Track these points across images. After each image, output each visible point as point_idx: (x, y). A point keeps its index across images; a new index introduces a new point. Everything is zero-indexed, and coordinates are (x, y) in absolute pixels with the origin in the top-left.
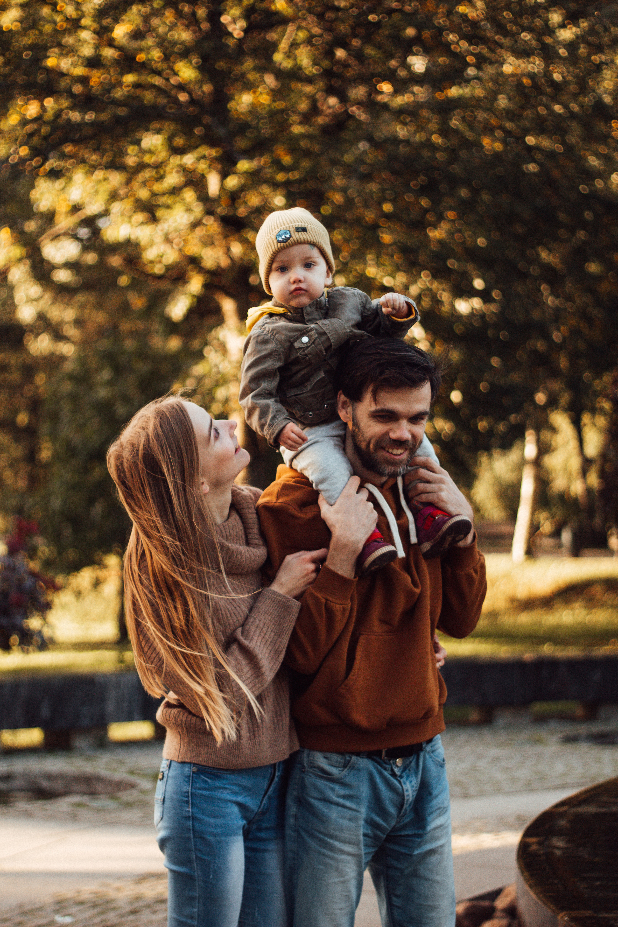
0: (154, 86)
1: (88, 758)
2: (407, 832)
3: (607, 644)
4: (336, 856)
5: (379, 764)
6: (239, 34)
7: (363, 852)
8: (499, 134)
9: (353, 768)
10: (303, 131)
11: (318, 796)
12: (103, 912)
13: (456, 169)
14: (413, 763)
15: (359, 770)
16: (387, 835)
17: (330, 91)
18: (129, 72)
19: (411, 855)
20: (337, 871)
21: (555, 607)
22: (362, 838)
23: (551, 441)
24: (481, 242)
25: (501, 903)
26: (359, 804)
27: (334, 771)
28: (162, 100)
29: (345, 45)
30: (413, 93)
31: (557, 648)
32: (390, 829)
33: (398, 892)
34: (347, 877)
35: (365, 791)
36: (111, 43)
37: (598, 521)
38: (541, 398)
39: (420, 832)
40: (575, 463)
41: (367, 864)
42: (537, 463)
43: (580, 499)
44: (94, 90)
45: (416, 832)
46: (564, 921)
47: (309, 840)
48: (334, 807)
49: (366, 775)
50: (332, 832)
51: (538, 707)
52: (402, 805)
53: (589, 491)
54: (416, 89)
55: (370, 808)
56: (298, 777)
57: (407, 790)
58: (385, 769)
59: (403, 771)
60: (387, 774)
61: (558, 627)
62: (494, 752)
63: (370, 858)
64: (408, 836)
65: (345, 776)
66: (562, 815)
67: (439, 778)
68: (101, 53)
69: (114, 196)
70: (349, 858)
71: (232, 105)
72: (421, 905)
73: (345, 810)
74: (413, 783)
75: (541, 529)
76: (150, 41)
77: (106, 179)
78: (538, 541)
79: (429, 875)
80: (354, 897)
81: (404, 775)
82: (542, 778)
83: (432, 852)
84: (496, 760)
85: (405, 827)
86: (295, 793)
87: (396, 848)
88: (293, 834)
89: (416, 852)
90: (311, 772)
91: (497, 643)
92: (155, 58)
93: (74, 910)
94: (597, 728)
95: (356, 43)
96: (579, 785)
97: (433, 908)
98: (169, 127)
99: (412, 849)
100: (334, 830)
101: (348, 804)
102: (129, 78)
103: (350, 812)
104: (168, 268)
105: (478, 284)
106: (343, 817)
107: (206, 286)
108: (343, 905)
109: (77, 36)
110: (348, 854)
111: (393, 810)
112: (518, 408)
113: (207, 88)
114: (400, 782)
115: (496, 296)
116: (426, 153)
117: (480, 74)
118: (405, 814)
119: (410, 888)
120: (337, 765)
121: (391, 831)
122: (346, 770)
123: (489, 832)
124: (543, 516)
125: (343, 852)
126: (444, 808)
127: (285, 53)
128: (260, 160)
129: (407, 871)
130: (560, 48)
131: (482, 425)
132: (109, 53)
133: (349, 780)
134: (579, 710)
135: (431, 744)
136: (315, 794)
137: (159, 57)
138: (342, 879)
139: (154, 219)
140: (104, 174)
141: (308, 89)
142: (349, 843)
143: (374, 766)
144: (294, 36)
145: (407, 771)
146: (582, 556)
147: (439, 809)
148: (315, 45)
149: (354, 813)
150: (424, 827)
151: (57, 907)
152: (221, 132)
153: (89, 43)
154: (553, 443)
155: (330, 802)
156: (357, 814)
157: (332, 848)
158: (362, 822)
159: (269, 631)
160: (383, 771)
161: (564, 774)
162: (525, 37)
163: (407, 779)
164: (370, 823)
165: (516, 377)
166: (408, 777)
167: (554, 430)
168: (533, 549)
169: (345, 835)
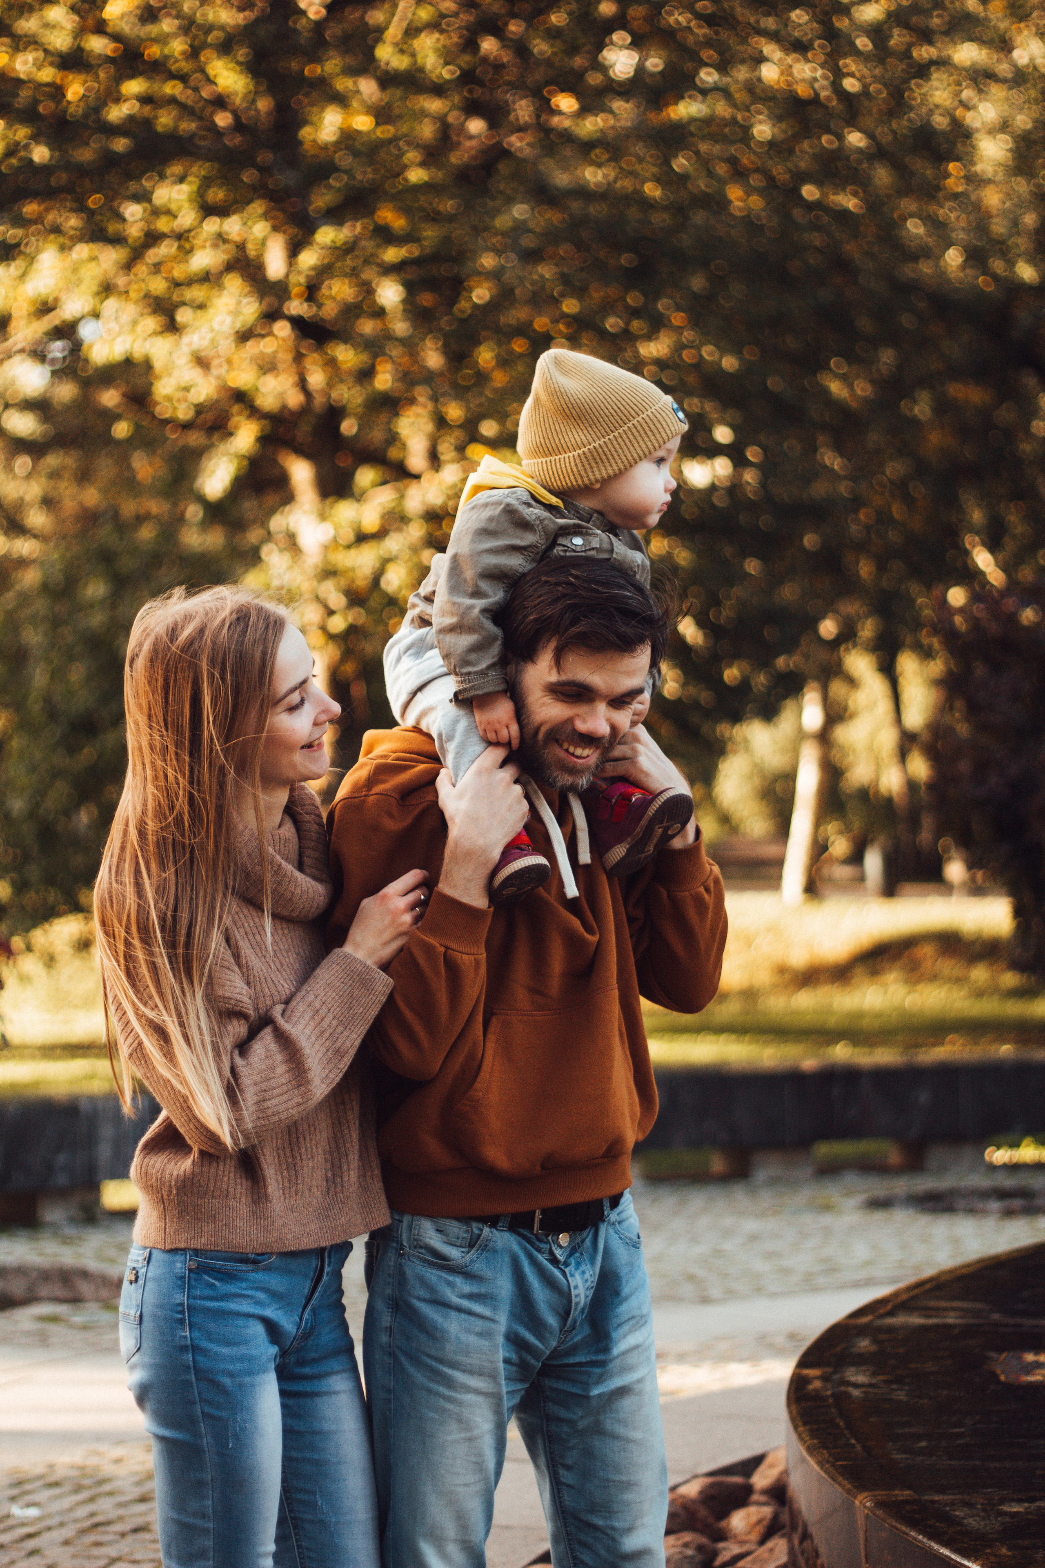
0: (173, 100)
1: (67, 1241)
2: (578, 1359)
3: (942, 1044)
4: (458, 1396)
5: (529, 1241)
6: (317, 13)
7: (504, 1390)
8: (755, 180)
9: (485, 1248)
10: (426, 178)
11: (428, 1296)
12: (92, 1499)
13: (686, 240)
14: (588, 1242)
15: (495, 1251)
16: (543, 1364)
17: (472, 109)
18: (132, 77)
19: (588, 1397)
20: (460, 1421)
21: (854, 981)
22: (501, 1365)
23: (846, 701)
24: (729, 363)
25: (761, 1479)
26: (495, 1309)
27: (454, 1253)
28: (188, 126)
29: (497, 30)
30: (611, 112)
31: (857, 1050)
32: (548, 1352)
33: (569, 1461)
34: (476, 1432)
35: (504, 1286)
36: (100, 28)
37: (925, 836)
38: (828, 628)
39: (601, 1357)
40: (888, 738)
41: (512, 1409)
42: (824, 737)
43: (896, 799)
44: (72, 109)
45: (594, 1358)
46: (865, 1507)
47: (411, 1370)
48: (453, 1314)
49: (507, 1259)
50: (451, 1356)
51: (824, 1150)
52: (568, 1313)
53: (912, 785)
54: (619, 105)
55: (514, 1316)
56: (392, 1264)
57: (576, 1287)
58: (539, 1250)
59: (571, 1255)
60: (542, 1259)
61: (860, 1015)
62: (751, 1225)
63: (516, 1400)
64: (580, 1364)
65: (472, 1261)
66: (863, 1331)
67: (631, 1264)
68: (83, 44)
69: (107, 289)
70: (480, 1399)
71: (306, 133)
72: (608, 1480)
73: (472, 1319)
74: (587, 1275)
75: (830, 849)
76: (167, 25)
77: (93, 259)
78: (825, 871)
79: (620, 1430)
80: (491, 1465)
81: (572, 1261)
82: (831, 1268)
83: (623, 1391)
84: (754, 1238)
85: (574, 1349)
86: (388, 1291)
87: (561, 1385)
88: (387, 1360)
89: (595, 1392)
90: (414, 1256)
91: (757, 1042)
92: (176, 54)
93: (43, 1496)
94: (924, 1184)
95: (515, 27)
96: (893, 1281)
97: (628, 1486)
98: (200, 169)
99: (587, 1386)
100: (455, 1352)
101: (477, 1308)
102: (134, 87)
103: (480, 1322)
104: (200, 409)
105: (723, 434)
106: (469, 1331)
107: (264, 440)
108: (470, 1479)
109: (42, 17)
110: (478, 1392)
111: (552, 1321)
112: (789, 646)
113: (264, 105)
114: (564, 1273)
115: (752, 456)
116: (633, 213)
117: (727, 80)
118: (573, 1327)
119: (589, 1454)
120: (459, 1243)
121: (551, 1356)
122: (474, 1250)
123: (741, 1360)
124: (831, 828)
125: (468, 1389)
126: (642, 1317)
127: (396, 44)
128: (354, 226)
129: (581, 1424)
130: (859, 36)
131: (731, 674)
132: (97, 44)
133: (479, 1267)
134: (894, 1155)
135: (617, 1210)
136: (422, 1293)
137: (183, 53)
138: (468, 1434)
139: (172, 327)
140: (91, 250)
141: (434, 105)
142: (480, 1374)
143: (520, 1244)
144: (410, 15)
145: (578, 1254)
146: (899, 895)
147: (633, 1318)
148: (447, 31)
149: (487, 1324)
150: (607, 1350)
151: (15, 1492)
152: (286, 178)
153: (62, 28)
154: (851, 704)
155: (446, 1305)
156: (492, 1325)
157: (450, 1383)
158: (500, 1340)
159: (331, 1015)
160: (535, 1253)
161: (868, 1263)
162: (798, 17)
163: (577, 1268)
164: (513, 1339)
165: (789, 593)
166: (578, 1265)
167: (852, 682)
168: (818, 883)
169: (472, 1361)
